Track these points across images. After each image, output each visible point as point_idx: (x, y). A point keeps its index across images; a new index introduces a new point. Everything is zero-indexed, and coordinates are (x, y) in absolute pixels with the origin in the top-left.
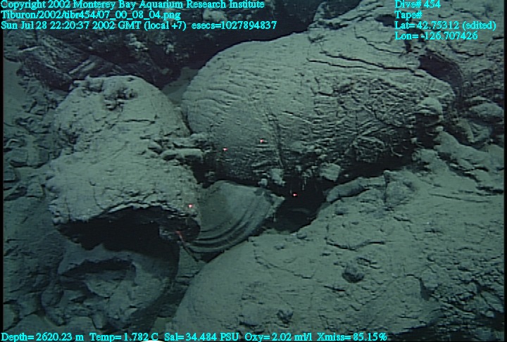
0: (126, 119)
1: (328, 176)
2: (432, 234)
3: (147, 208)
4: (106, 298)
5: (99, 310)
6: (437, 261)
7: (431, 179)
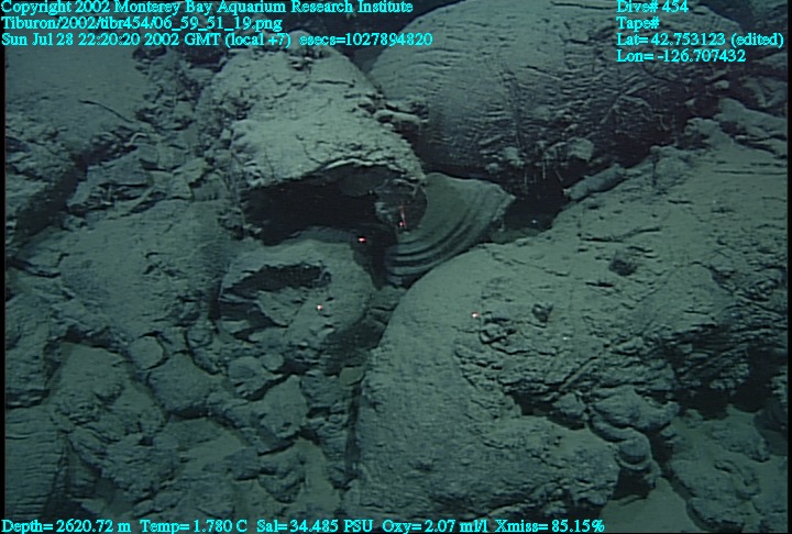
0: (319, 80)
1: (579, 154)
2: (721, 215)
3: (371, 167)
4: (283, 327)
5: (271, 347)
6: (730, 244)
7: (713, 156)
